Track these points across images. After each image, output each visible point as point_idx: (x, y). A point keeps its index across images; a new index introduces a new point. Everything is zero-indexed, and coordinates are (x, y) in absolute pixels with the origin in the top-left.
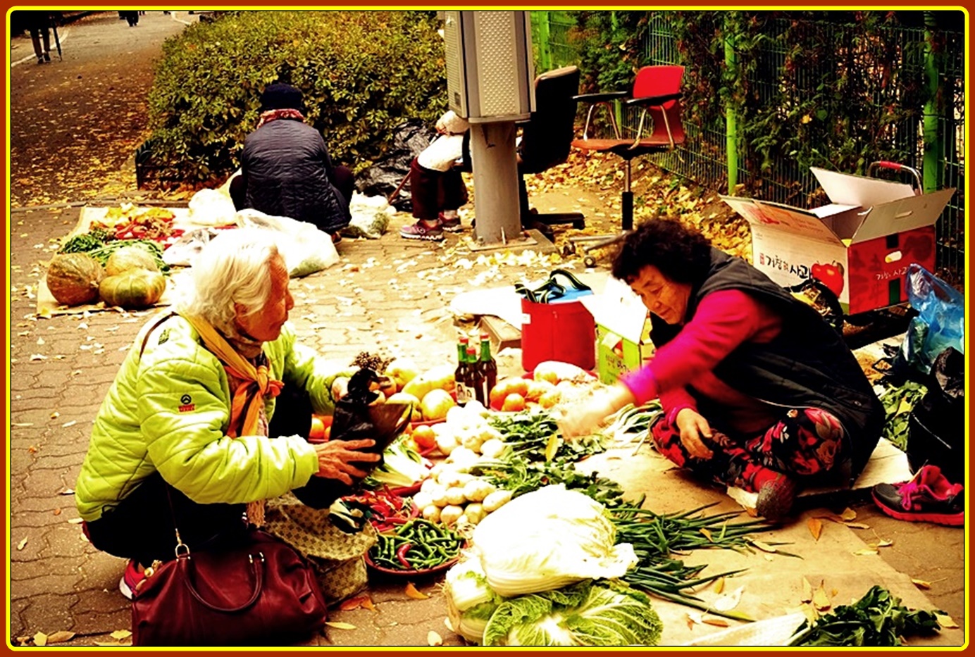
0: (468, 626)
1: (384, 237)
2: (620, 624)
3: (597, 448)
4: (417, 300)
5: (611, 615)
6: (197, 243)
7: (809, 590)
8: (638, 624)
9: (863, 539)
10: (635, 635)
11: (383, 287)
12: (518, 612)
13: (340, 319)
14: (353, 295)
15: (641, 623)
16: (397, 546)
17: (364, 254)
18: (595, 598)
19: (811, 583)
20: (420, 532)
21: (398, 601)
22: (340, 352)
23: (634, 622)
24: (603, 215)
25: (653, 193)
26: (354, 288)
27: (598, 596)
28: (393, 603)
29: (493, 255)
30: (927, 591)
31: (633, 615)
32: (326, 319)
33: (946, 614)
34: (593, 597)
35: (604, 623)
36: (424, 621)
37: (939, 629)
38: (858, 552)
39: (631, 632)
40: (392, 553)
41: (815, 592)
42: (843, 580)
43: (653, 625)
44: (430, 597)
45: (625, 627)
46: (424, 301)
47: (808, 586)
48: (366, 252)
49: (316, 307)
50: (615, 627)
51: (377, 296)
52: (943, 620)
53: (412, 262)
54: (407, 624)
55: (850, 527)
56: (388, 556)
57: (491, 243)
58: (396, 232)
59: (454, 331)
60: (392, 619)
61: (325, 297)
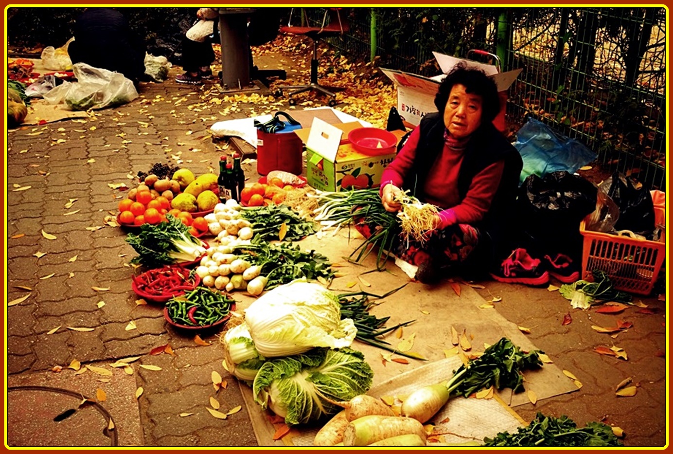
0: (241, 373)
1: (165, 82)
2: (347, 377)
3: (311, 232)
4: (188, 124)
5: (341, 371)
6: (46, 84)
7: (456, 335)
8: (358, 375)
9: (482, 296)
10: (356, 383)
11: (167, 115)
12: (277, 371)
13: (141, 137)
14: (148, 120)
15: (360, 374)
16: (188, 308)
17: (154, 93)
18: (330, 359)
19: (456, 330)
20: (202, 297)
21: (189, 347)
22: (141, 159)
23: (356, 374)
24: (296, 71)
25: (324, 59)
26: (149, 116)
27: (332, 357)
28: (186, 349)
29: (234, 96)
30: (528, 335)
31: (355, 369)
32: (131, 136)
33: (543, 353)
34: (328, 359)
35: (336, 377)
36: (208, 363)
37: (542, 364)
38: (481, 307)
39: (354, 381)
40: (184, 313)
41: (460, 337)
42: (476, 328)
43: (367, 374)
44: (211, 345)
45: (350, 378)
46: (192, 125)
47: (455, 333)
48: (155, 91)
49: (125, 128)
50: (344, 379)
51: (163, 121)
52: (543, 358)
53: (184, 99)
54: (197, 366)
55: (473, 288)
56: (181, 316)
57: (232, 88)
58: (172, 79)
59: (213, 146)
60: (187, 362)
61: (131, 121)
